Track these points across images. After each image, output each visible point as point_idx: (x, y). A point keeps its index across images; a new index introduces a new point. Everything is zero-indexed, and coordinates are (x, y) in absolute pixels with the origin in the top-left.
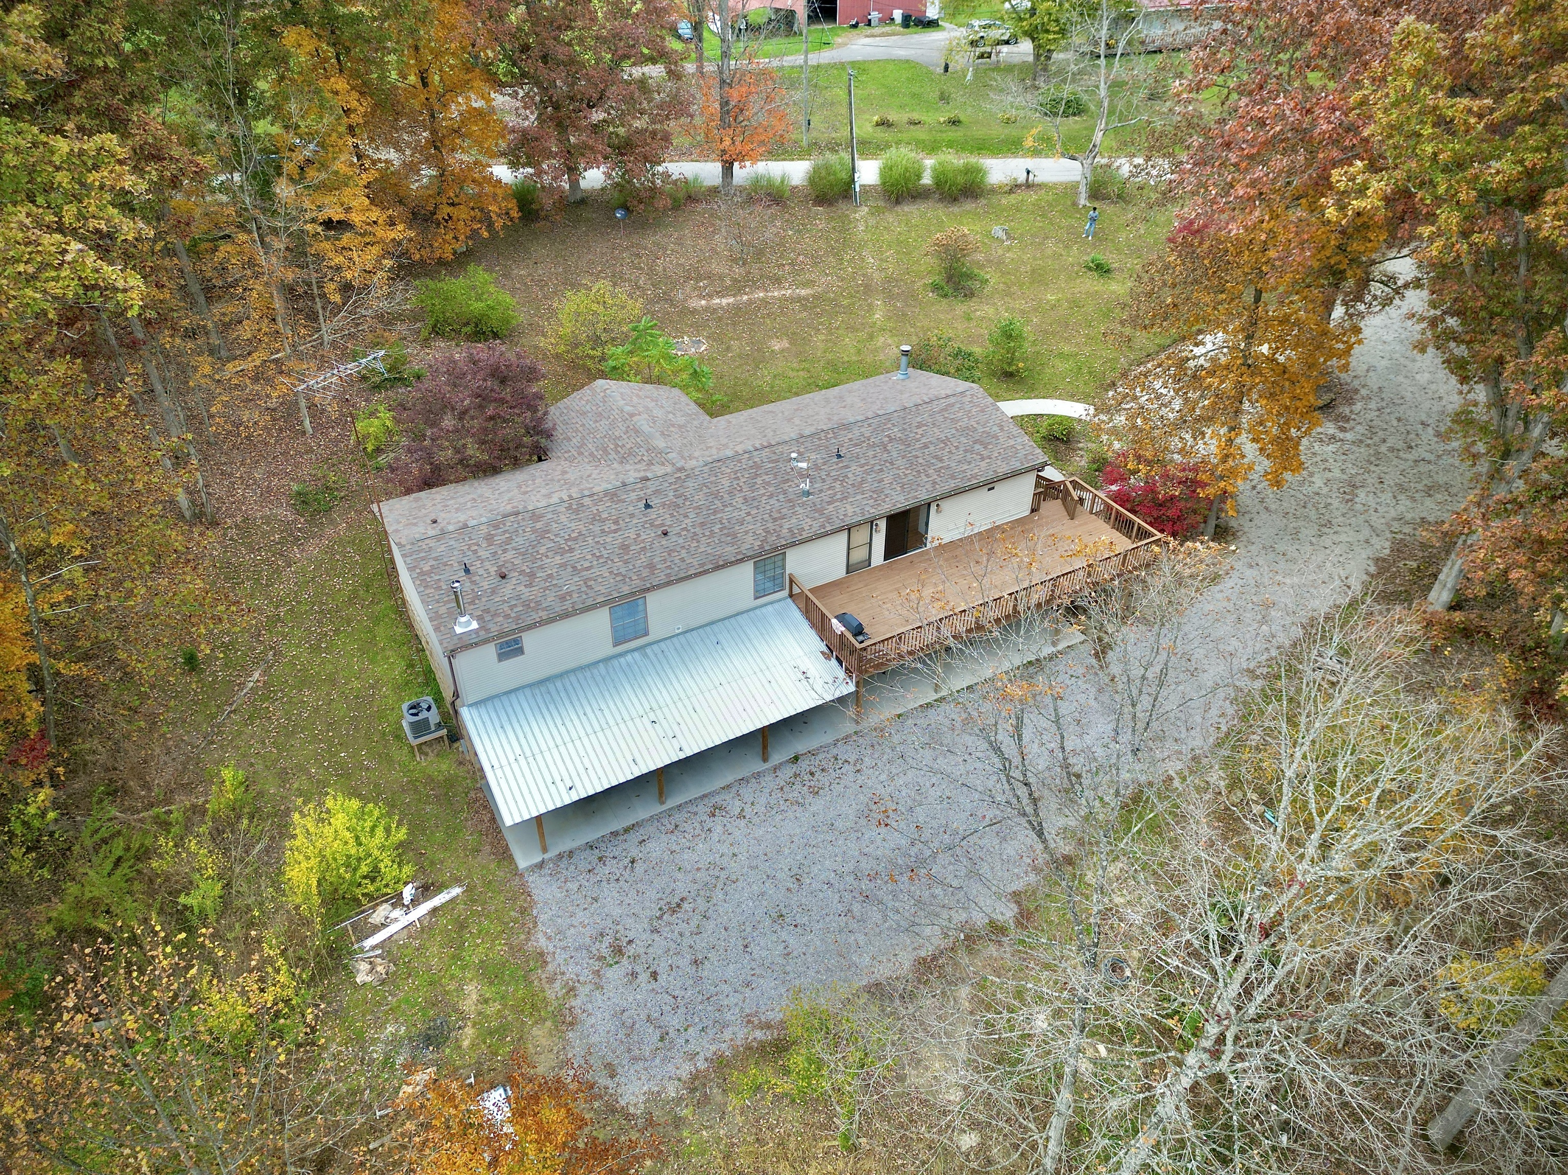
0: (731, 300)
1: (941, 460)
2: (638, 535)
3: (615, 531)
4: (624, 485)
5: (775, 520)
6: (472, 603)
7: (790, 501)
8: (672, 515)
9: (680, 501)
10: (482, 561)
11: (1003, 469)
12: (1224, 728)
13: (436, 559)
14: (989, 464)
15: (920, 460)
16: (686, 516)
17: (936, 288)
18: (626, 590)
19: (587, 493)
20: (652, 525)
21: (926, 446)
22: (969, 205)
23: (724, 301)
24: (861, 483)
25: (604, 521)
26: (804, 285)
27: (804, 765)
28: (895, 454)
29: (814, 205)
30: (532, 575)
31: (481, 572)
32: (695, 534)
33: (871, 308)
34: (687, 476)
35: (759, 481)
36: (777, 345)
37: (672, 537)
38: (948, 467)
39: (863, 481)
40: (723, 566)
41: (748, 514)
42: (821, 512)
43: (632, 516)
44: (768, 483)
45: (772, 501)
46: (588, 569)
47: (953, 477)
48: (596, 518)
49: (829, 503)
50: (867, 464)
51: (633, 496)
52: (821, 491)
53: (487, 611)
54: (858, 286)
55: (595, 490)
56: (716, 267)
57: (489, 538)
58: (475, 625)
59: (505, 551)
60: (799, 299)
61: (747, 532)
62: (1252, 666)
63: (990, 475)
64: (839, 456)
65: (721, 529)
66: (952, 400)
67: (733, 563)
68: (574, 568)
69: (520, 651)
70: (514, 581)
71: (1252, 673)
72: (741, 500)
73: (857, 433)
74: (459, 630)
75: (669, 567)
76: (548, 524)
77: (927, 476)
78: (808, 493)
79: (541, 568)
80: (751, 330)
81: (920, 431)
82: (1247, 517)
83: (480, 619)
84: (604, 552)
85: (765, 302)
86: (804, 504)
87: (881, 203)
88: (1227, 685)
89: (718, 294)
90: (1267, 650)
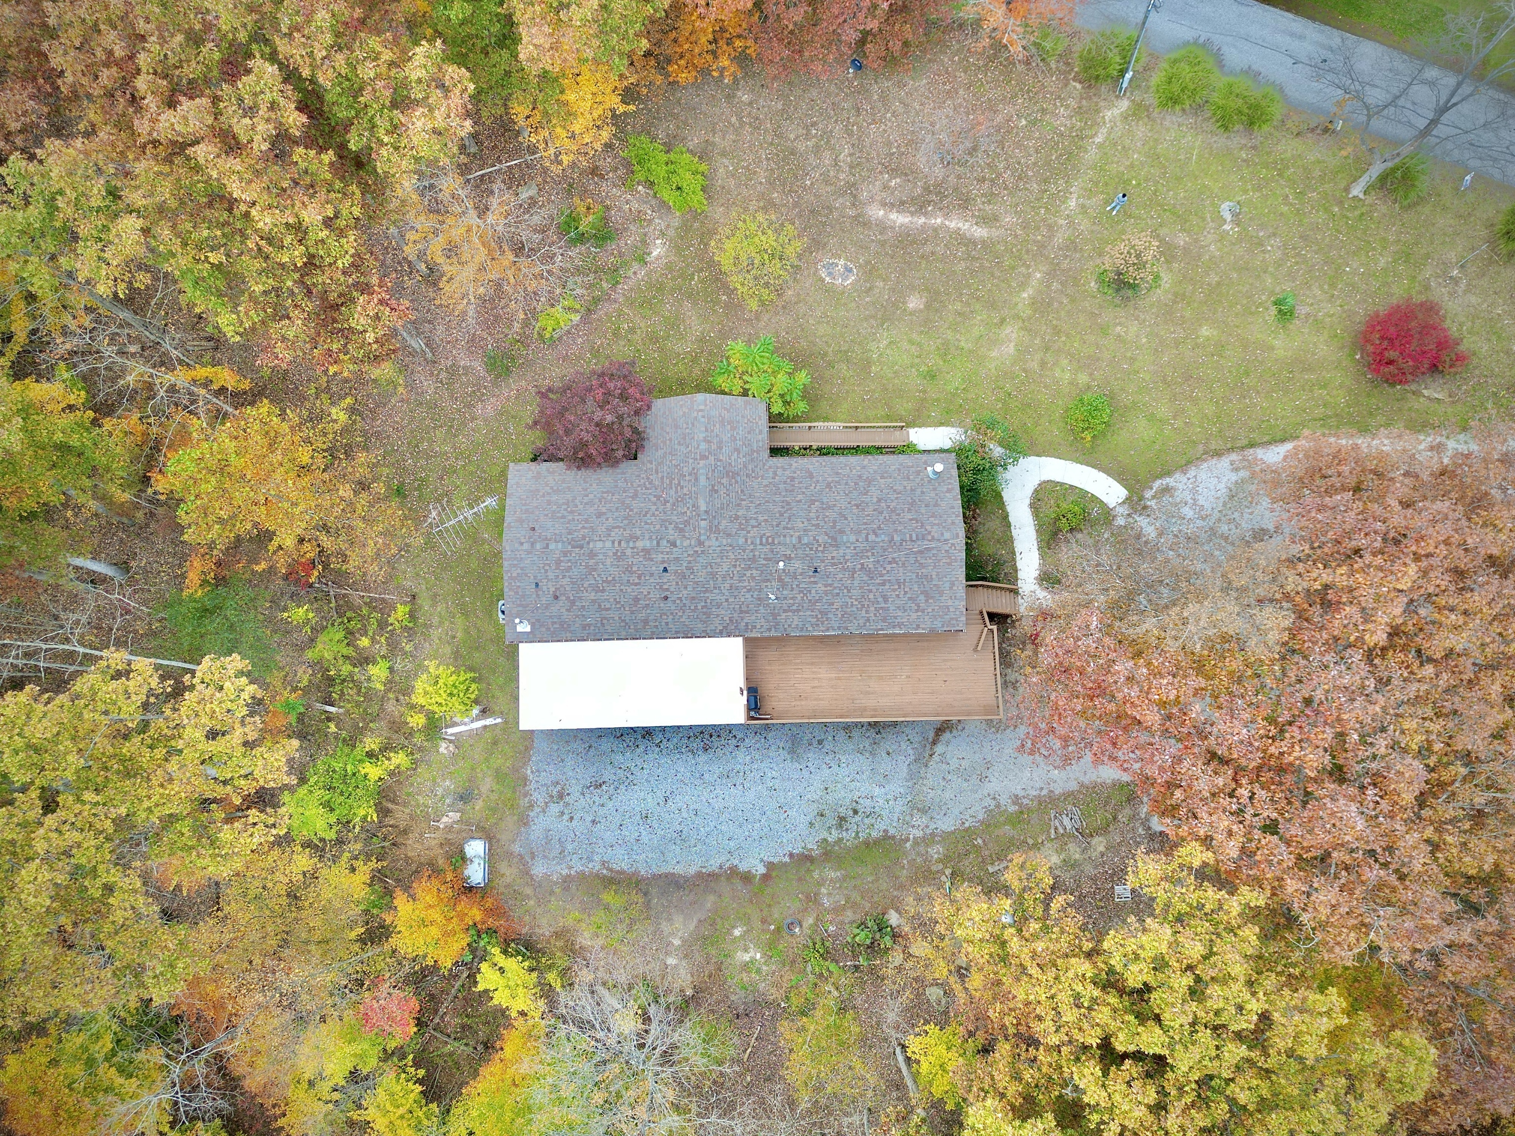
0: (907, 219)
1: (886, 601)
2: (649, 593)
3: (636, 584)
4: (658, 545)
5: (742, 612)
6: (532, 611)
7: (759, 599)
8: (677, 583)
9: (688, 573)
10: (549, 580)
11: (927, 623)
12: (967, 825)
13: (522, 569)
14: (919, 617)
15: (871, 596)
16: (686, 588)
17: (1101, 279)
20: (661, 587)
21: (883, 584)
23: (901, 219)
24: (817, 601)
25: (631, 572)
26: (986, 220)
28: (856, 583)
29: (1075, 79)
31: (545, 588)
32: (685, 605)
33: (1026, 281)
34: (703, 553)
35: (748, 574)
36: (913, 303)
37: (669, 603)
38: (887, 609)
43: (652, 575)
44: (753, 578)
45: (748, 596)
48: (629, 570)
49: (785, 611)
50: (830, 585)
51: (660, 557)
52: (785, 598)
53: (538, 620)
54: (1035, 242)
56: (919, 160)
57: (558, 562)
58: (528, 628)
59: (564, 577)
60: (969, 242)
61: (718, 616)
62: (1021, 793)
64: (816, 571)
65: (703, 607)
67: (696, 637)
68: (600, 606)
70: (561, 603)
71: (1016, 800)
72: (727, 586)
73: (841, 552)
74: (519, 628)
75: (656, 627)
79: (580, 598)
80: (902, 272)
83: (533, 625)
84: (622, 599)
85: (936, 233)
87: (1151, 98)
88: (994, 798)
89: (901, 206)
90: (1042, 789)
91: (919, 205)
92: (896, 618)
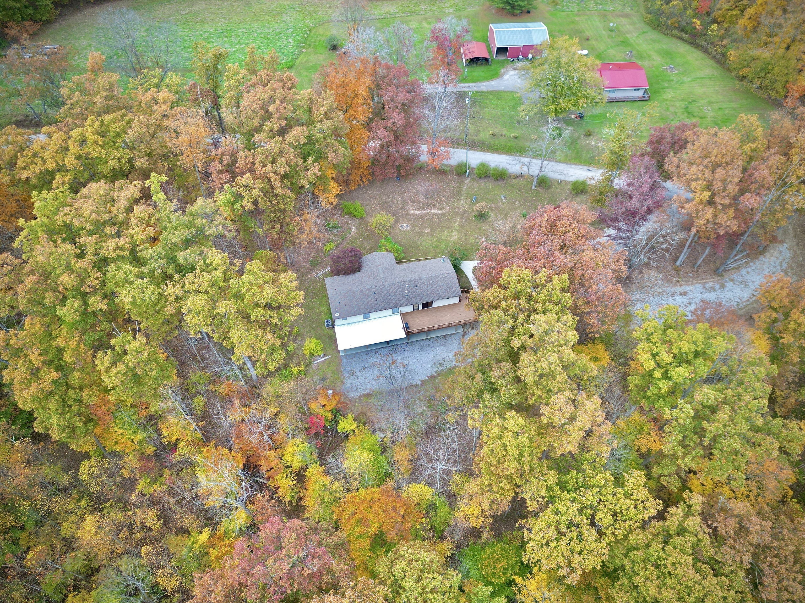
2: (371, 300)
4: (372, 287)
7: (403, 296)
8: (379, 296)
9: (381, 293)
10: (342, 301)
11: (451, 296)
13: (334, 299)
14: (448, 294)
15: (434, 290)
16: (382, 297)
17: (475, 217)
18: (366, 312)
20: (374, 298)
21: (436, 287)
23: (418, 212)
24: (419, 294)
25: (365, 295)
26: (441, 209)
27: (395, 347)
28: (429, 288)
29: (455, 176)
30: (350, 306)
31: (342, 304)
32: (382, 301)
34: (384, 287)
36: (427, 231)
37: (377, 301)
38: (439, 293)
40: (385, 309)
42: (408, 301)
43: (371, 295)
47: (439, 296)
50: (422, 289)
51: (373, 290)
52: (410, 295)
54: (455, 212)
55: (366, 288)
56: (420, 198)
57: (344, 296)
58: (338, 315)
60: (438, 215)
61: (391, 302)
63: (447, 297)
64: (417, 286)
69: (346, 319)
70: (347, 306)
73: (423, 281)
75: (375, 308)
77: (434, 296)
78: (407, 295)
79: (352, 304)
80: (422, 224)
83: (340, 313)
84: (364, 303)
85: (429, 214)
86: (405, 298)
87: (475, 177)
89: (417, 209)
91: (422, 208)
92: (442, 294)
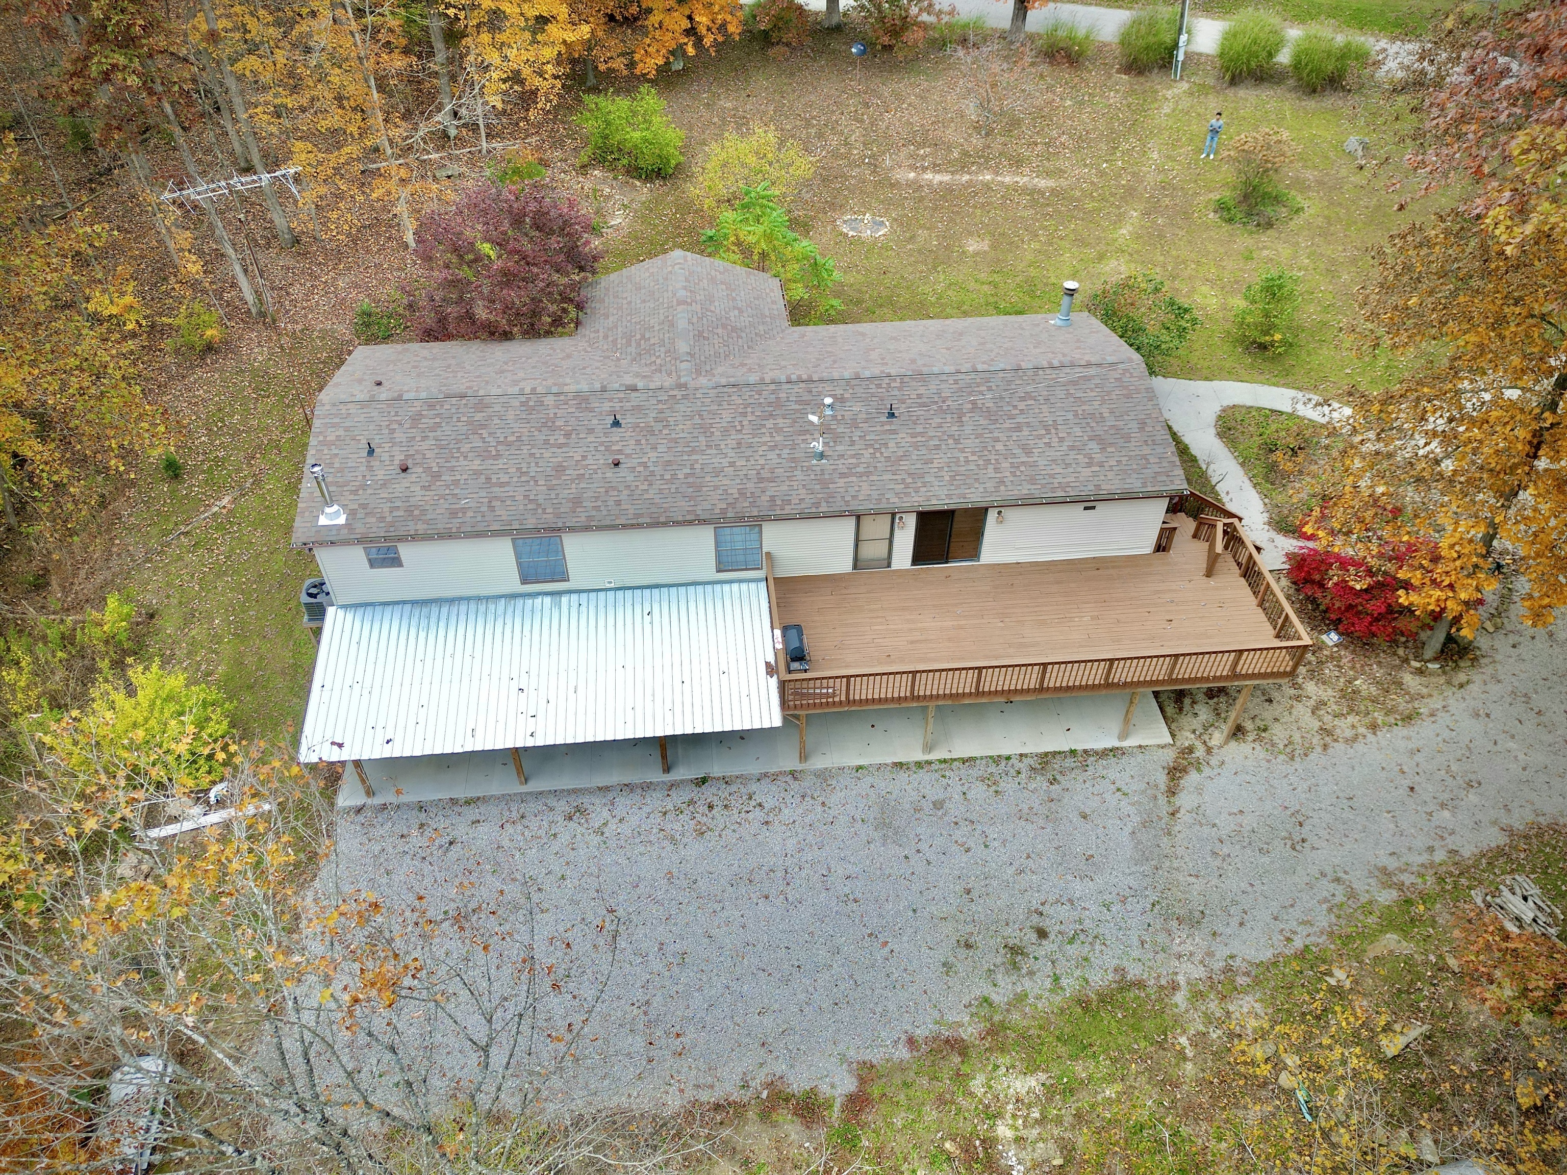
0: (946, 178)
1: (1029, 453)
2: (584, 458)
3: (560, 446)
4: (604, 390)
5: (761, 480)
6: (354, 493)
7: (793, 460)
8: (638, 442)
9: (659, 426)
10: (394, 444)
11: (1113, 485)
12: (1298, 943)
13: (347, 429)
14: (1095, 474)
15: (999, 446)
16: (654, 448)
17: (1222, 207)
18: (531, 523)
19: (555, 390)
20: (608, 449)
21: (1018, 428)
22: (1331, 101)
23: (938, 178)
24: (900, 459)
25: (553, 429)
26: (1048, 174)
27: (709, 793)
28: (968, 429)
29: (1118, 72)
30: (437, 476)
31: (385, 457)
32: (652, 473)
33: (1120, 219)
34: (685, 397)
35: (769, 424)
36: (973, 245)
37: (622, 471)
38: (1034, 465)
39: (906, 456)
40: (665, 524)
41: (732, 464)
42: (824, 484)
43: (591, 431)
44: (779, 430)
45: (772, 455)
46: (502, 485)
47: (1032, 481)
48: (547, 424)
49: (843, 475)
50: (921, 434)
51: (607, 406)
52: (842, 456)
53: (364, 506)
54: (1118, 186)
55: (566, 389)
56: (950, 134)
57: (416, 419)
58: (342, 520)
59: (424, 438)
60: (1033, 192)
61: (716, 488)
62: (1392, 864)
63: (1088, 490)
64: (892, 415)
65: (687, 476)
66: (1092, 371)
67: (677, 523)
68: (488, 479)
69: (396, 562)
70: (413, 478)
71: (1386, 876)
72: (733, 444)
73: (933, 388)
74: (323, 521)
75: (597, 508)
76: (490, 418)
77: (997, 470)
78: (822, 456)
80: (951, 220)
81: (1022, 406)
82: (1512, 639)
83: (352, 514)
84: (533, 468)
85: (987, 186)
86: (809, 468)
87: (1211, 81)
88: (1337, 880)
90: (1431, 849)
91: (960, 166)
92: (1052, 476)
